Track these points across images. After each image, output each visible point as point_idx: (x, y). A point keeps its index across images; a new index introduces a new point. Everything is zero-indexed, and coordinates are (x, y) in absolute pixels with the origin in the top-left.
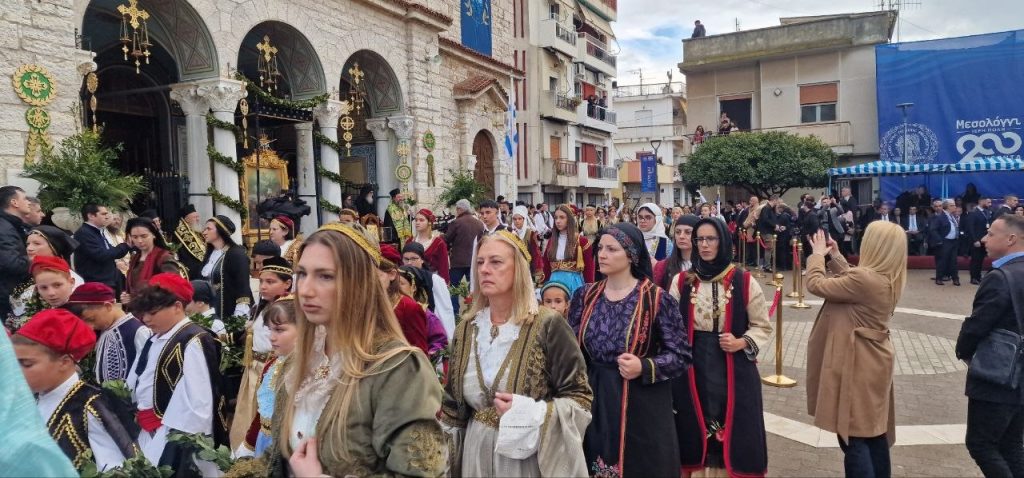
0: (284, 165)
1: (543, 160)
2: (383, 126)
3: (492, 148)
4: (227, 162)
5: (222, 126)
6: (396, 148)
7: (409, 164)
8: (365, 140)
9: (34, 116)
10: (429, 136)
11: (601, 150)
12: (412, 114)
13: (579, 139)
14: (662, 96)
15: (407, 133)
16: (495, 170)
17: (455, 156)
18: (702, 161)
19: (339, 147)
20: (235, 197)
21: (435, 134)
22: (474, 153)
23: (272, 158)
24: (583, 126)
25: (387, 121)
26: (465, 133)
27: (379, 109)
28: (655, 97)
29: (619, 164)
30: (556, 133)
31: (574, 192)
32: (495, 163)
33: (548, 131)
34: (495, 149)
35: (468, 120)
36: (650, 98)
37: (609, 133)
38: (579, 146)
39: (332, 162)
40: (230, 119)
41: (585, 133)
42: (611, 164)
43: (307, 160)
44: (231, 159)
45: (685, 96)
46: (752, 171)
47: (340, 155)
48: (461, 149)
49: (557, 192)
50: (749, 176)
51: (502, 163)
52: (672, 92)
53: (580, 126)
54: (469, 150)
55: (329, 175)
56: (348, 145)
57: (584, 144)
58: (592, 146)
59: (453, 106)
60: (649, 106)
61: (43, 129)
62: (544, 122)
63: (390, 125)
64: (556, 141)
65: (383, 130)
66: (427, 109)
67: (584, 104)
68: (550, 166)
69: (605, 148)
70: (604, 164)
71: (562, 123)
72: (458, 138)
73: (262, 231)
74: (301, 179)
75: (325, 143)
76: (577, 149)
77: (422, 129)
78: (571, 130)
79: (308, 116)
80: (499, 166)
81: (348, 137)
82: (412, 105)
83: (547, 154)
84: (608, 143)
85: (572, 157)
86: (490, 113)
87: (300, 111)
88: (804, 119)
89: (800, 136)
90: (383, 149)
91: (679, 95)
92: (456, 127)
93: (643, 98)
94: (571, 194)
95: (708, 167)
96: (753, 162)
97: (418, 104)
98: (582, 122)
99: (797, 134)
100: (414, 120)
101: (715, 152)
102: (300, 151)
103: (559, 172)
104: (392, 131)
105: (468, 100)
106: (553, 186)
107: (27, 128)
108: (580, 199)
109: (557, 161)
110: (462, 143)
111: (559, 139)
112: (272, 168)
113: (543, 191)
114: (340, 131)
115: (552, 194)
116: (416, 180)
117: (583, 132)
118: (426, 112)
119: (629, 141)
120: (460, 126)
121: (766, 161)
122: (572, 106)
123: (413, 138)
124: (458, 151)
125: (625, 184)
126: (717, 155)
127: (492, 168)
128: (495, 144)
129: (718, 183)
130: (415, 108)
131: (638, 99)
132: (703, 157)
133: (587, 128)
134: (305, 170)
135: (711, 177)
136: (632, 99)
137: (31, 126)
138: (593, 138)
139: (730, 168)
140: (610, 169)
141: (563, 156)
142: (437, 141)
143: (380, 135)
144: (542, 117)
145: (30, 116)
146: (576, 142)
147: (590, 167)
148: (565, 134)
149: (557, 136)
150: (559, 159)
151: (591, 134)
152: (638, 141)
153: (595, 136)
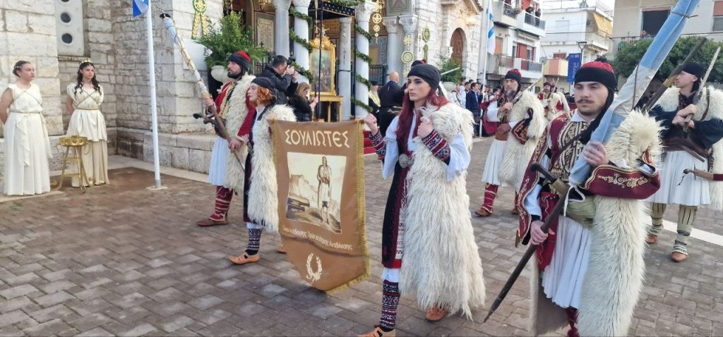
0: (333, 47)
1: (489, 55)
2: (395, 22)
3: (463, 43)
4: (303, 42)
5: (301, 16)
6: (403, 39)
7: (411, 51)
8: (384, 32)
9: (198, 4)
10: (427, 30)
11: (531, 49)
12: (416, 14)
13: (516, 40)
14: (579, 10)
15: (413, 27)
16: (464, 59)
17: (438, 47)
19: (370, 37)
20: (307, 68)
21: (430, 30)
22: (451, 45)
23: (327, 42)
24: (520, 30)
25: (398, 18)
26: (446, 30)
27: (392, 10)
28: (572, 10)
29: (544, 60)
30: (500, 35)
32: (464, 54)
33: (495, 32)
34: (465, 44)
35: (449, 21)
36: (569, 10)
37: (537, 36)
38: (516, 45)
39: (364, 47)
40: (305, 11)
41: (522, 35)
42: (537, 60)
43: (347, 45)
44: (305, 40)
45: (597, 10)
47: (370, 42)
48: (442, 42)
49: (496, 79)
51: (469, 54)
52: (587, 6)
53: (518, 31)
54: (448, 43)
55: (362, 56)
56: (377, 35)
57: (519, 44)
58: (526, 46)
59: (440, 10)
60: (567, 17)
61: (203, 12)
63: (400, 22)
64: (499, 39)
65: (394, 25)
66: (427, 11)
67: (524, 12)
68: (493, 59)
69: (533, 48)
70: (532, 59)
71: (504, 26)
72: (441, 33)
73: (321, 93)
74: (342, 59)
75: (361, 33)
76: (514, 47)
77: (423, 25)
78: (511, 32)
79: (352, 12)
80: (467, 56)
81: (377, 28)
82: (417, 7)
83: (492, 52)
84: (537, 44)
85: (510, 54)
86: (464, 15)
87: (348, 9)
88: (714, 28)
89: (715, 41)
90: (393, 39)
91: (593, 9)
92: (440, 25)
93: (563, 11)
97: (421, 6)
98: (520, 28)
99: (713, 39)
100: (418, 18)
102: (342, 38)
103: (500, 64)
104: (400, 26)
105: (451, 5)
106: (495, 75)
107: (194, 11)
109: (498, 55)
110: (443, 38)
111: (501, 39)
112: (326, 49)
113: (486, 78)
114: (371, 24)
115: (492, 81)
117: (520, 35)
118: (425, 12)
119: (549, 44)
120: (443, 24)
122: (514, 14)
123: (416, 32)
124: (439, 43)
125: (546, 76)
127: (461, 57)
128: (465, 39)
130: (419, 9)
131: (559, 11)
132: (629, 55)
133: (523, 32)
134: (345, 52)
136: (555, 11)
137: (196, 10)
138: (527, 40)
140: (537, 64)
141: (504, 52)
142: (431, 35)
143: (392, 29)
145: (195, 3)
146: (514, 42)
147: (522, 62)
148: (506, 36)
149: (501, 37)
150: (501, 54)
151: (525, 37)
152: (556, 43)
153: (528, 38)
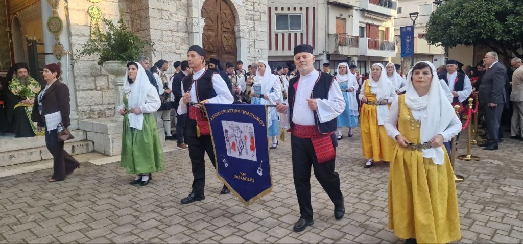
1: (329, 35)
7: (62, 17)
11: (384, 29)
13: (362, 20)
16: (237, 34)
17: (180, 18)
18: (442, 19)
24: (366, 10)
30: (341, 15)
31: (356, 59)
33: (334, 14)
34: (236, 15)
37: (389, 17)
38: (363, 26)
41: (368, 15)
42: (391, 39)
46: (498, 26)
48: (187, 12)
49: (341, 59)
50: (494, 31)
51: (241, 28)
53: (363, 11)
54: (197, 13)
57: (369, 25)
58: (378, 26)
62: (330, 6)
64: (342, 21)
68: (333, 39)
70: (387, 39)
71: (347, 7)
72: (184, 1)
76: (362, 28)
78: (356, 14)
83: (333, 30)
84: (390, 24)
85: (356, 33)
94: (353, 61)
95: (449, 24)
96: (501, 16)
98: (365, 7)
101: (457, 8)
103: (341, 44)
106: (336, 54)
108: (362, 65)
111: (345, 20)
113: (328, 59)
115: (337, 61)
116: (70, 35)
117: (366, 15)
121: (517, 14)
124: (184, 13)
126: (458, 12)
127: (233, 33)
128: (235, 10)
129: (460, 43)
133: (369, 12)
135: (451, 36)
138: (375, 20)
139: (472, 24)
140: (390, 43)
141: (348, 32)
144: (329, 3)
146: (360, 22)
147: (369, 41)
148: (349, 16)
149: (342, 17)
150: (345, 34)
151: (372, 17)
152: (420, 25)
153: (376, 18)
